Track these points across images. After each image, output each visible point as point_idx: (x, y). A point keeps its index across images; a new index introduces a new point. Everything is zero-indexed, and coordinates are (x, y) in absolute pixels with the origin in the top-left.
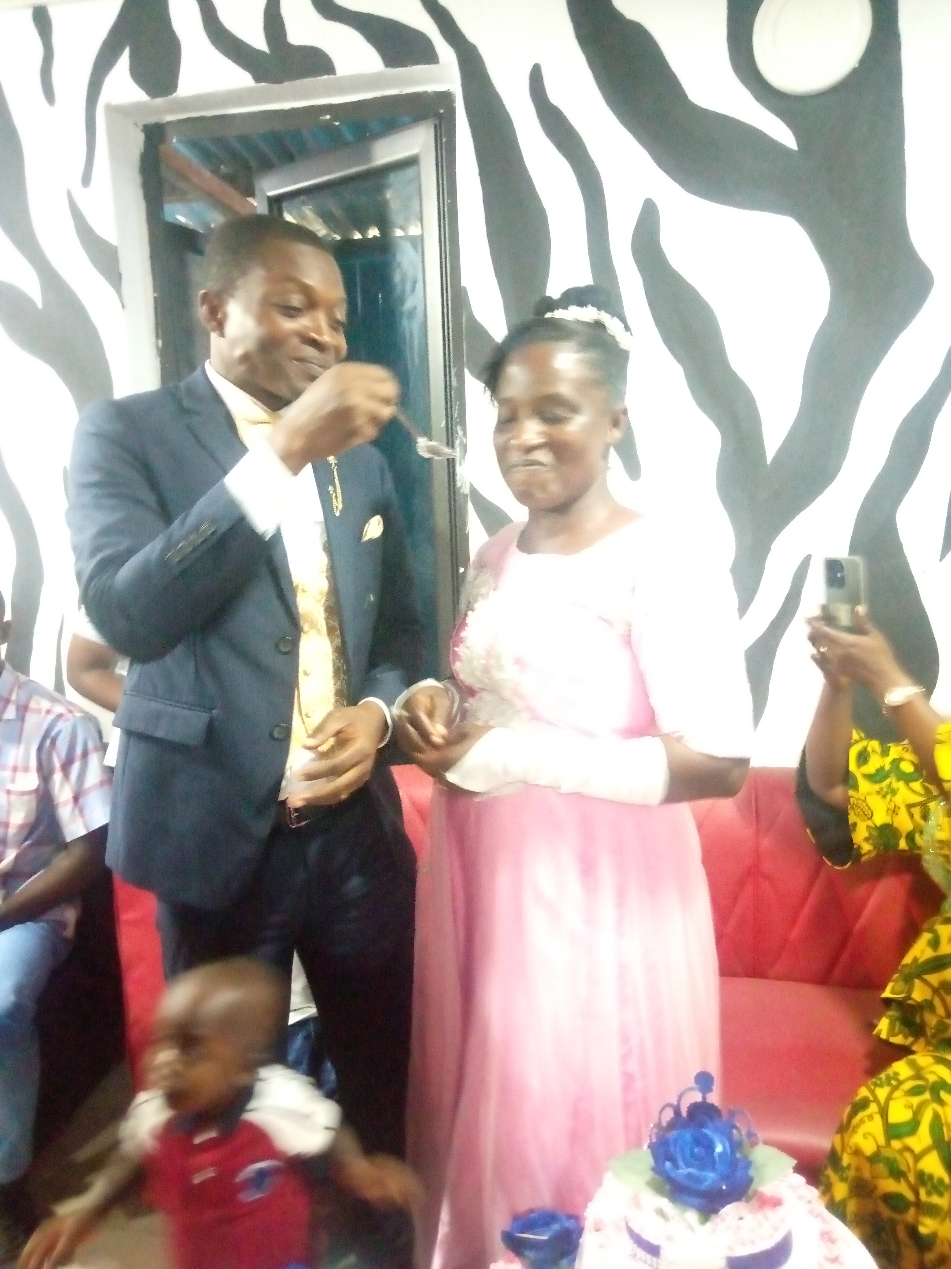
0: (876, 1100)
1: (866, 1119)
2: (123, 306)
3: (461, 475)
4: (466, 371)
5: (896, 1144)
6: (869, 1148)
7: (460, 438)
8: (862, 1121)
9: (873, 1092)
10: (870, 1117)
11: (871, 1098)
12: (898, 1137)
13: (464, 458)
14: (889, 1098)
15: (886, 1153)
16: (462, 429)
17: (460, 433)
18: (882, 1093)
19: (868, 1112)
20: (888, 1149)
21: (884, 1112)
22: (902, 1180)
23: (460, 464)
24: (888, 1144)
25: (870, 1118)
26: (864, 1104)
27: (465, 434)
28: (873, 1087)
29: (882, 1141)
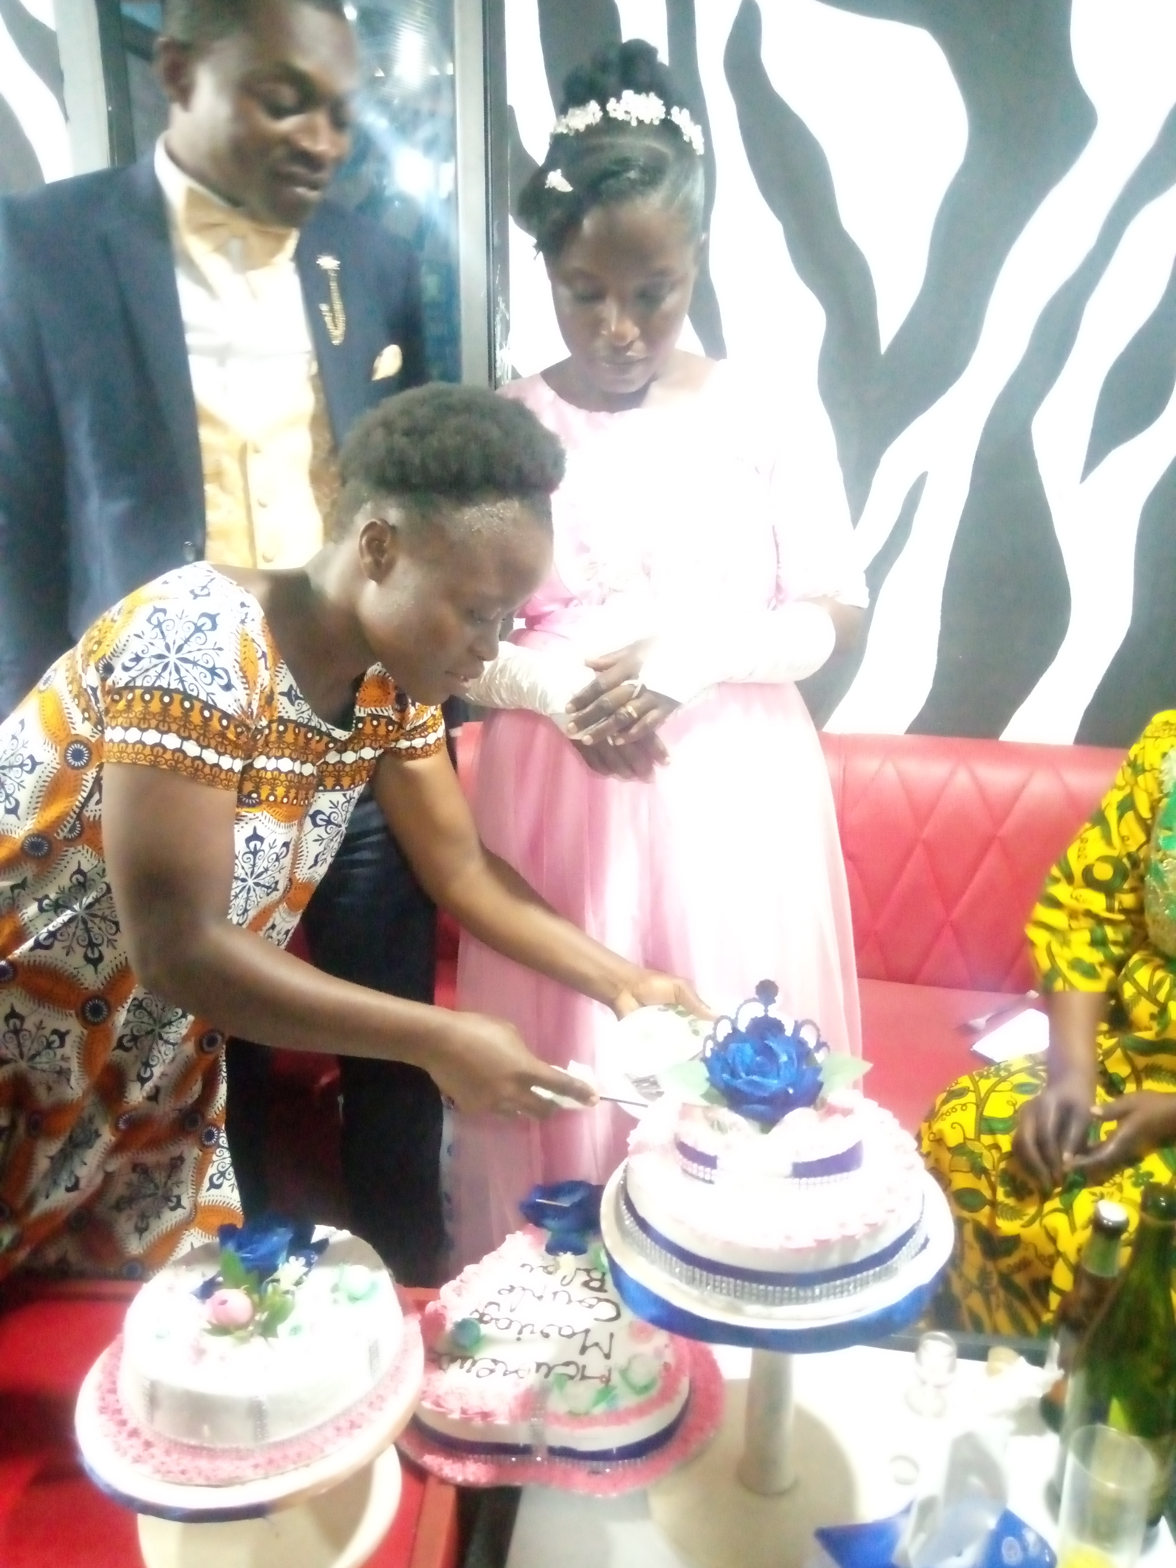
0: (977, 1091)
1: (959, 1107)
2: (67, 118)
3: (501, 359)
4: (511, 219)
5: (987, 1139)
6: (953, 1139)
7: (502, 313)
8: (954, 1109)
9: (975, 1084)
10: (964, 1106)
11: (972, 1088)
12: (992, 1132)
13: (506, 339)
14: (992, 1090)
15: (971, 1146)
16: (504, 301)
17: (502, 306)
18: (985, 1085)
19: (962, 1101)
20: (977, 1143)
21: (980, 1104)
22: (983, 1177)
23: (501, 347)
24: (978, 1139)
25: (964, 1108)
26: (962, 1093)
27: (507, 307)
28: (977, 1078)
29: (971, 1133)
